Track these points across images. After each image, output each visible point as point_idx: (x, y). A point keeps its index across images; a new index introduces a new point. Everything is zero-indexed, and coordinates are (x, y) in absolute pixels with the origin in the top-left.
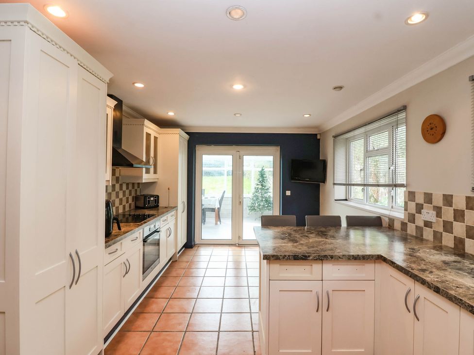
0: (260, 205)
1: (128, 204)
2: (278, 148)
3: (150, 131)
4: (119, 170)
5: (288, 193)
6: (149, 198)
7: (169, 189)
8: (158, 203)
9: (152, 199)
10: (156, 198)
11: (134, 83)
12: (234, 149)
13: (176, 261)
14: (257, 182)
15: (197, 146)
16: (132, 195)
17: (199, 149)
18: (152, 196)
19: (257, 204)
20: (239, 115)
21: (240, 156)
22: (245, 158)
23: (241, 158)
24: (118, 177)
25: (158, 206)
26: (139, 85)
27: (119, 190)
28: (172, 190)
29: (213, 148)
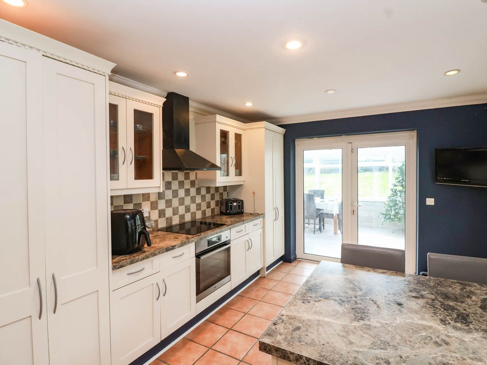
0: (397, 213)
1: (210, 209)
2: (414, 134)
3: (225, 128)
4: (194, 173)
5: (430, 202)
6: (231, 203)
7: (254, 193)
8: (243, 208)
9: (235, 204)
10: (239, 203)
11: (175, 73)
12: (344, 140)
13: (265, 277)
14: (394, 182)
15: (296, 140)
16: (216, 199)
17: (300, 144)
18: (236, 201)
19: (393, 212)
20: (332, 92)
21: (352, 149)
22: (361, 151)
23: (354, 151)
24: (194, 181)
25: (243, 213)
26: (181, 74)
27: (195, 194)
28: (258, 194)
29: (316, 141)
